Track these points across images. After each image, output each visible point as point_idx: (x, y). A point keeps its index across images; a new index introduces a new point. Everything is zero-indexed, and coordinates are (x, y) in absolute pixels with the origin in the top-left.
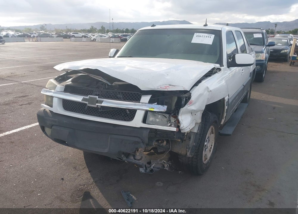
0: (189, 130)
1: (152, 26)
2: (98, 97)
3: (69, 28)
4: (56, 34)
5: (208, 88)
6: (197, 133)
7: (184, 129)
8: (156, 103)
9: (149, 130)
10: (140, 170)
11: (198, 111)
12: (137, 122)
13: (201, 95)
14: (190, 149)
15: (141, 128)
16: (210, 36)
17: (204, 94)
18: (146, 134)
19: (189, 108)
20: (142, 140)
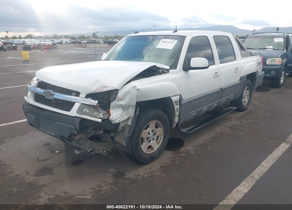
0: (119, 122)
1: (135, 33)
2: (52, 91)
3: (117, 35)
4: (103, 40)
5: (135, 87)
6: (131, 126)
7: (113, 120)
8: (91, 98)
9: (80, 119)
10: (75, 152)
11: (130, 107)
12: (73, 112)
13: (128, 93)
14: (125, 139)
15: (76, 117)
16: (173, 42)
17: (132, 92)
18: (77, 122)
19: (117, 103)
20: (75, 127)
